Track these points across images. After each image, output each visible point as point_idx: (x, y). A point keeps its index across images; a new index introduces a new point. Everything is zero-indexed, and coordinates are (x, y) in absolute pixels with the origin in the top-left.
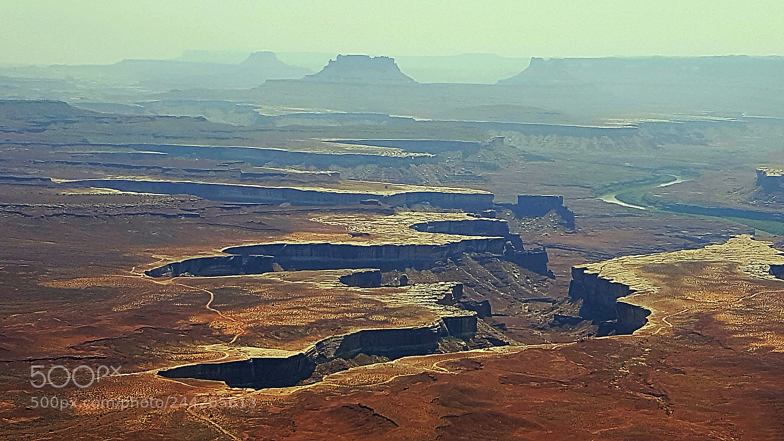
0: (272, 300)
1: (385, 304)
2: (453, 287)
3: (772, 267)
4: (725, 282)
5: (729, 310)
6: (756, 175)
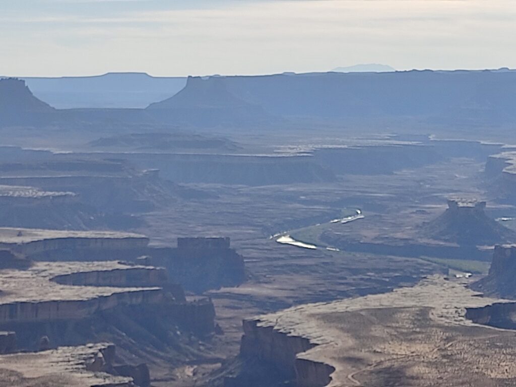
1: (23, 375)
2: (104, 350)
3: (469, 309)
4: (418, 330)
5: (423, 362)
6: (448, 206)
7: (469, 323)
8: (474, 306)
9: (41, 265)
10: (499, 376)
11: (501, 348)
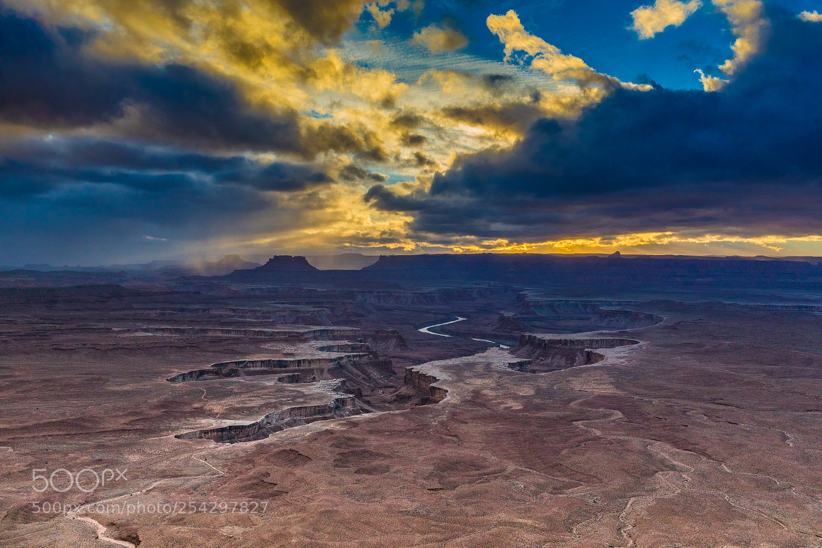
0: (240, 392)
1: (303, 392)
2: (341, 381)
3: (510, 364)
4: (486, 373)
5: (489, 388)
6: (499, 316)
7: (510, 370)
8: (512, 362)
9: (312, 343)
10: (524, 395)
11: (524, 381)
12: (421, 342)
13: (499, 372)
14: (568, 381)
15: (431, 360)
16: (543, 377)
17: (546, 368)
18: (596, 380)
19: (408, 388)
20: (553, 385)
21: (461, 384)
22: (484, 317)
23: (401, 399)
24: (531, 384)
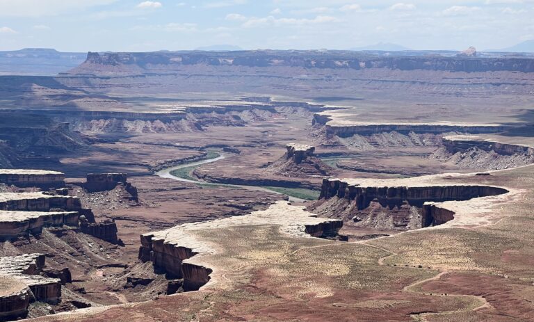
2: (36, 258)
3: (307, 227)
4: (271, 241)
5: (277, 265)
6: (286, 151)
7: (308, 236)
8: (311, 224)
10: (333, 274)
11: (332, 254)
12: (162, 193)
13: (291, 240)
14: (401, 252)
15: (179, 222)
16: (360, 246)
17: (363, 234)
18: (443, 250)
19: (146, 266)
20: (378, 259)
21: (233, 260)
22: (261, 153)
23: (135, 284)
24: (343, 258)
